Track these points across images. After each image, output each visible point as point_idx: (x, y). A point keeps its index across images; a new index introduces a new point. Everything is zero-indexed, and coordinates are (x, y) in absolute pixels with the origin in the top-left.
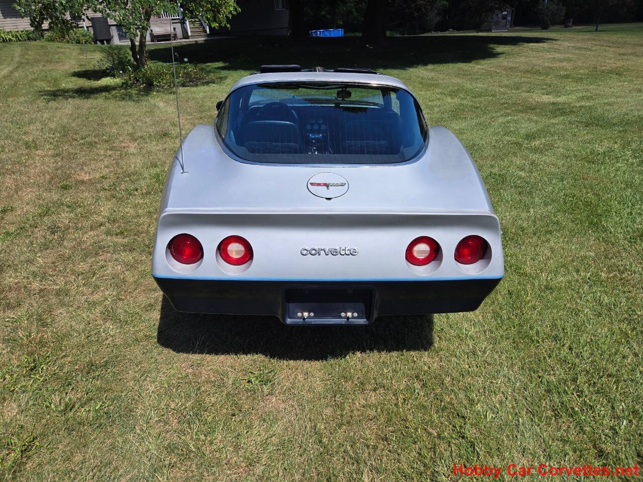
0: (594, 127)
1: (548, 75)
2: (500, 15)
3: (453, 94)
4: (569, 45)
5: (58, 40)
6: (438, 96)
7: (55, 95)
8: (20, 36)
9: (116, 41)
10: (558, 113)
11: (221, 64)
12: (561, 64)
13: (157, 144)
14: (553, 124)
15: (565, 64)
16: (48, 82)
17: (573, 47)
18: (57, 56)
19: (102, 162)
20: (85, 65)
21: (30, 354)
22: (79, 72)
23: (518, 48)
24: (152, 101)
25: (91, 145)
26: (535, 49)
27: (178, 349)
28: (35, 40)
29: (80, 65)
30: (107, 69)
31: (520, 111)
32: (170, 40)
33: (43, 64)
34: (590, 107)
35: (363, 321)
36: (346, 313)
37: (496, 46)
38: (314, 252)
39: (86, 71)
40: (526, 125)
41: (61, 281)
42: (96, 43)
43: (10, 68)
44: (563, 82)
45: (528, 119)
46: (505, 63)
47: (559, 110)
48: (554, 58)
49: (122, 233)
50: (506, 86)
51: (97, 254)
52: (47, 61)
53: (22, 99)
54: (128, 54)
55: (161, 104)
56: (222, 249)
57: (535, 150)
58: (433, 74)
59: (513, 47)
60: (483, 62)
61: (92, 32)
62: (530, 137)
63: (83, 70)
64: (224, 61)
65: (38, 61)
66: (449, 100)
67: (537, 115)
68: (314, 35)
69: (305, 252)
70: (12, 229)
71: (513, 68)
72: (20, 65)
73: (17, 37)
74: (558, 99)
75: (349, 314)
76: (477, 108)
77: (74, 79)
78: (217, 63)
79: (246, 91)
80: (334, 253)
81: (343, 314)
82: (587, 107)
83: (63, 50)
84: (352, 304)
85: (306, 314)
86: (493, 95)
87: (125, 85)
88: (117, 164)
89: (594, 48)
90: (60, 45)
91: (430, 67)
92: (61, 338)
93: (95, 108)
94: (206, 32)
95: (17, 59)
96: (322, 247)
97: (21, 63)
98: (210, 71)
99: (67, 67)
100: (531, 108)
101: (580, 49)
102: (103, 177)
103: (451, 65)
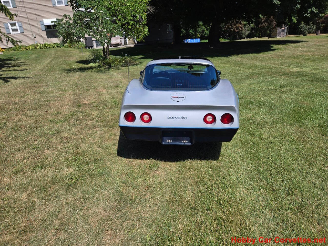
0: (316, 82)
1: (299, 59)
2: (281, 30)
3: (249, 68)
4: (313, 44)
5: (70, 47)
6: (242, 69)
7: (70, 70)
8: (54, 45)
9: (95, 47)
10: (299, 76)
11: (141, 56)
12: (306, 54)
13: (114, 90)
14: (295, 81)
15: (309, 53)
16: (67, 65)
17: (315, 45)
18: (70, 54)
19: (92, 97)
20: (82, 58)
21: (75, 156)
22: (79, 61)
23: (286, 46)
24: (112, 73)
25: (87, 90)
26: (295, 46)
27: (125, 157)
28: (60, 47)
29: (79, 58)
30: (92, 59)
31: (281, 76)
32: (119, 46)
33: (64, 57)
34: (316, 74)
35: (190, 144)
36: (183, 141)
37: (274, 45)
38: (172, 118)
39: (82, 60)
40: (281, 81)
41: (82, 136)
42: (86, 48)
43: (50, 60)
44: (305, 62)
45: (284, 79)
46: (278, 53)
47: (299, 75)
48: (304, 50)
49: (102, 122)
50: (277, 64)
51: (93, 128)
52: (66, 56)
53: (57, 72)
54: (101, 53)
55: (115, 74)
56: (142, 117)
57: (283, 92)
58: (241, 59)
59: (283, 45)
60: (266, 53)
61: (85, 43)
62: (281, 87)
63: (81, 60)
64: (142, 55)
65: (62, 56)
66: (247, 70)
67: (288, 77)
68: (186, 42)
69: (169, 118)
70: (62, 119)
71: (282, 55)
72: (54, 58)
73: (52, 46)
74: (301, 70)
75: (185, 141)
76: (260, 74)
77: (78, 64)
78: (140, 56)
79: (152, 66)
80: (179, 118)
81: (182, 141)
82: (315, 73)
83: (72, 52)
84: (186, 138)
85: (169, 141)
86: (269, 68)
87: (99, 66)
88: (98, 97)
89: (326, 45)
90: (71, 49)
91: (240, 56)
92: (84, 152)
93: (88, 76)
94: (135, 42)
95: (53, 56)
96: (175, 116)
97: (55, 57)
98: (136, 60)
99: (74, 59)
100: (286, 74)
101: (318, 46)
102: (93, 102)
103: (250, 55)
